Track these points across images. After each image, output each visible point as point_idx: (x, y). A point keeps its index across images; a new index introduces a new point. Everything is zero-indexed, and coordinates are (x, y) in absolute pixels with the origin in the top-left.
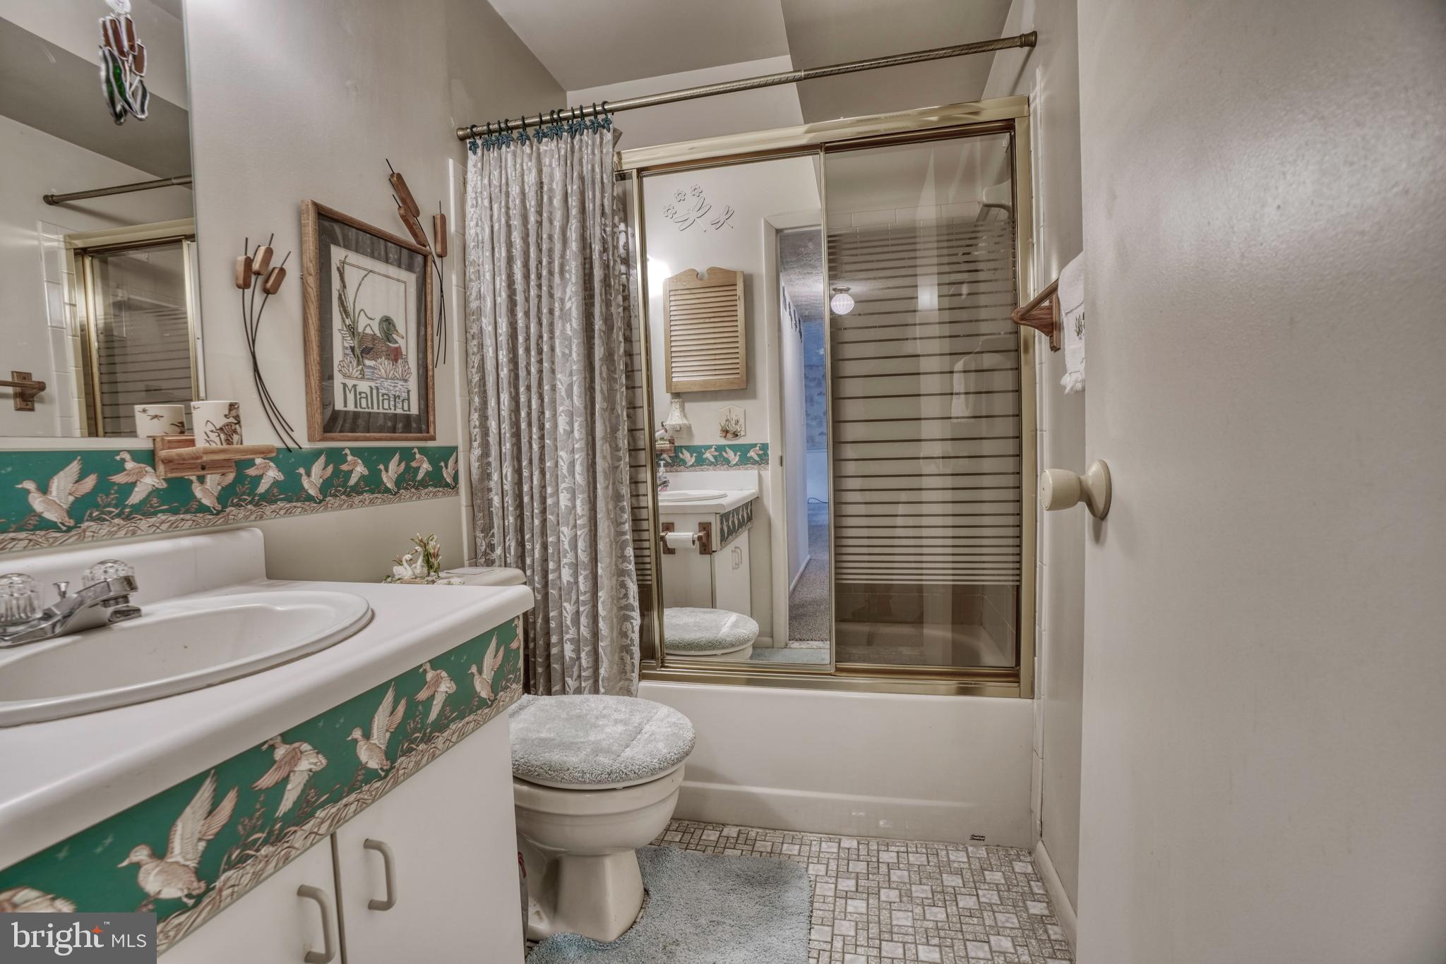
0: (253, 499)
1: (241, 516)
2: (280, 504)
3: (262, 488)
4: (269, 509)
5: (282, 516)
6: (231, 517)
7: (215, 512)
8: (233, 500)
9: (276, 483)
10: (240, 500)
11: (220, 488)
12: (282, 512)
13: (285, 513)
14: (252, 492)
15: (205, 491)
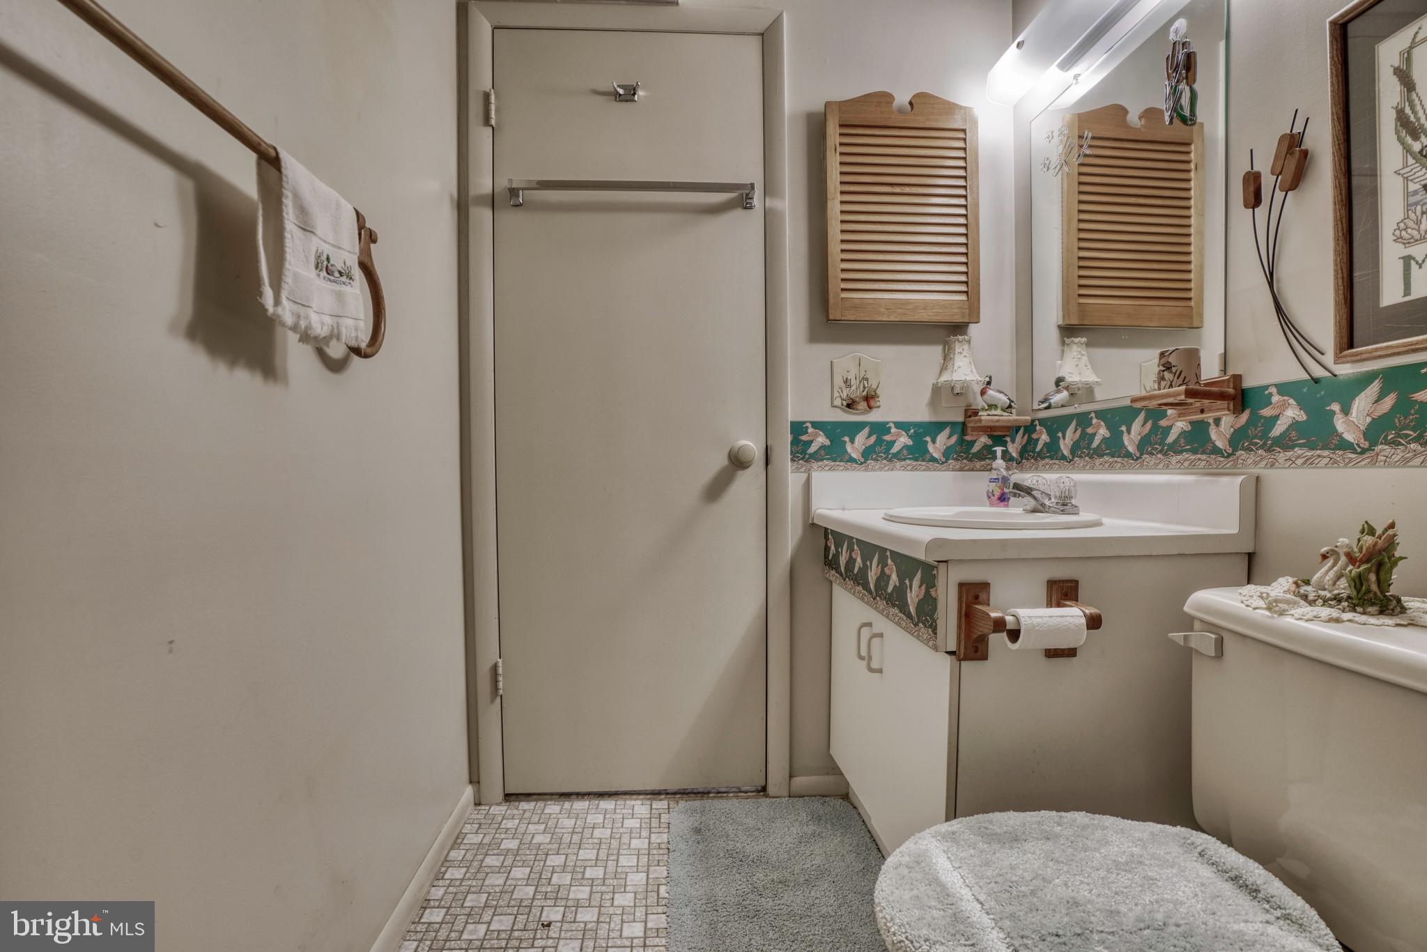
0: (1265, 444)
1: (1250, 461)
2: (1298, 451)
3: (1277, 430)
4: (1282, 456)
5: (1298, 467)
6: (1240, 461)
7: (1226, 455)
8: (1243, 444)
9: (1295, 425)
10: (1251, 443)
11: (1232, 430)
12: (1300, 462)
13: (1304, 463)
14: (1264, 435)
15: (1219, 433)
